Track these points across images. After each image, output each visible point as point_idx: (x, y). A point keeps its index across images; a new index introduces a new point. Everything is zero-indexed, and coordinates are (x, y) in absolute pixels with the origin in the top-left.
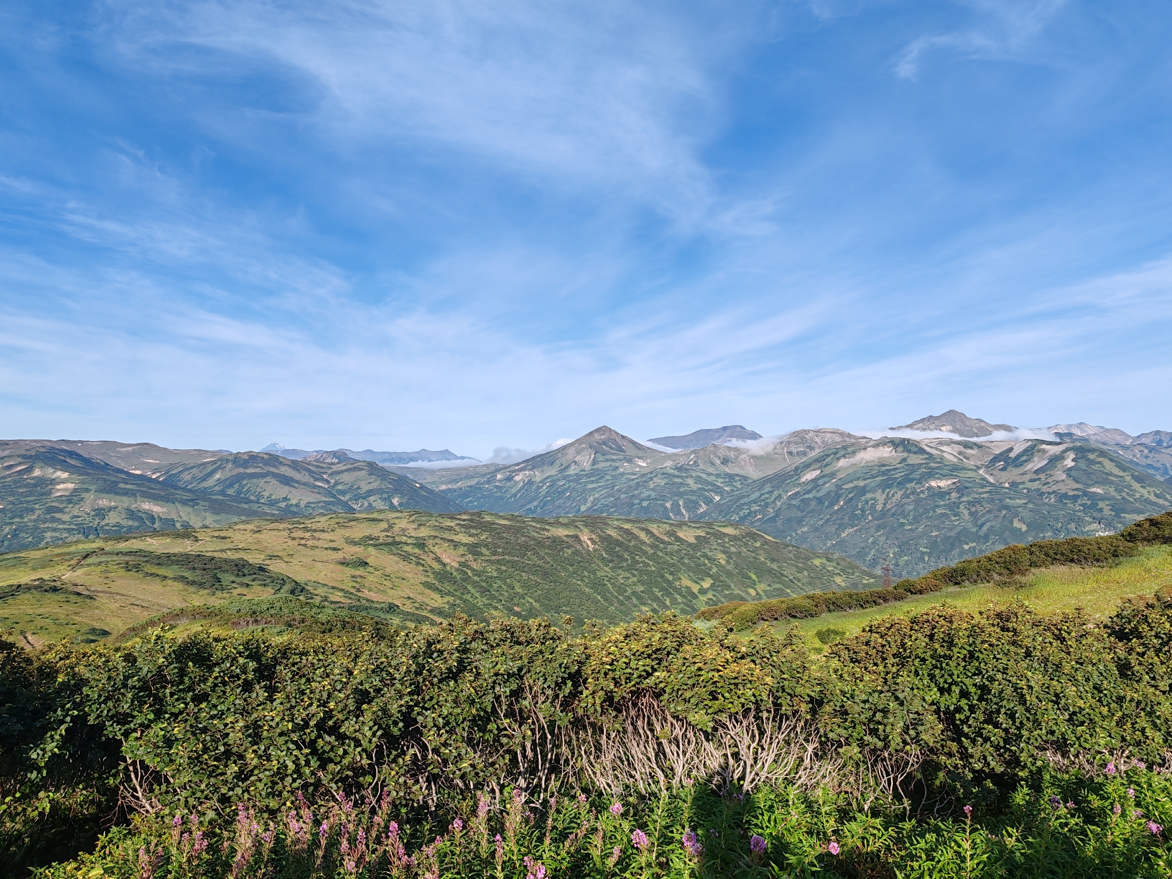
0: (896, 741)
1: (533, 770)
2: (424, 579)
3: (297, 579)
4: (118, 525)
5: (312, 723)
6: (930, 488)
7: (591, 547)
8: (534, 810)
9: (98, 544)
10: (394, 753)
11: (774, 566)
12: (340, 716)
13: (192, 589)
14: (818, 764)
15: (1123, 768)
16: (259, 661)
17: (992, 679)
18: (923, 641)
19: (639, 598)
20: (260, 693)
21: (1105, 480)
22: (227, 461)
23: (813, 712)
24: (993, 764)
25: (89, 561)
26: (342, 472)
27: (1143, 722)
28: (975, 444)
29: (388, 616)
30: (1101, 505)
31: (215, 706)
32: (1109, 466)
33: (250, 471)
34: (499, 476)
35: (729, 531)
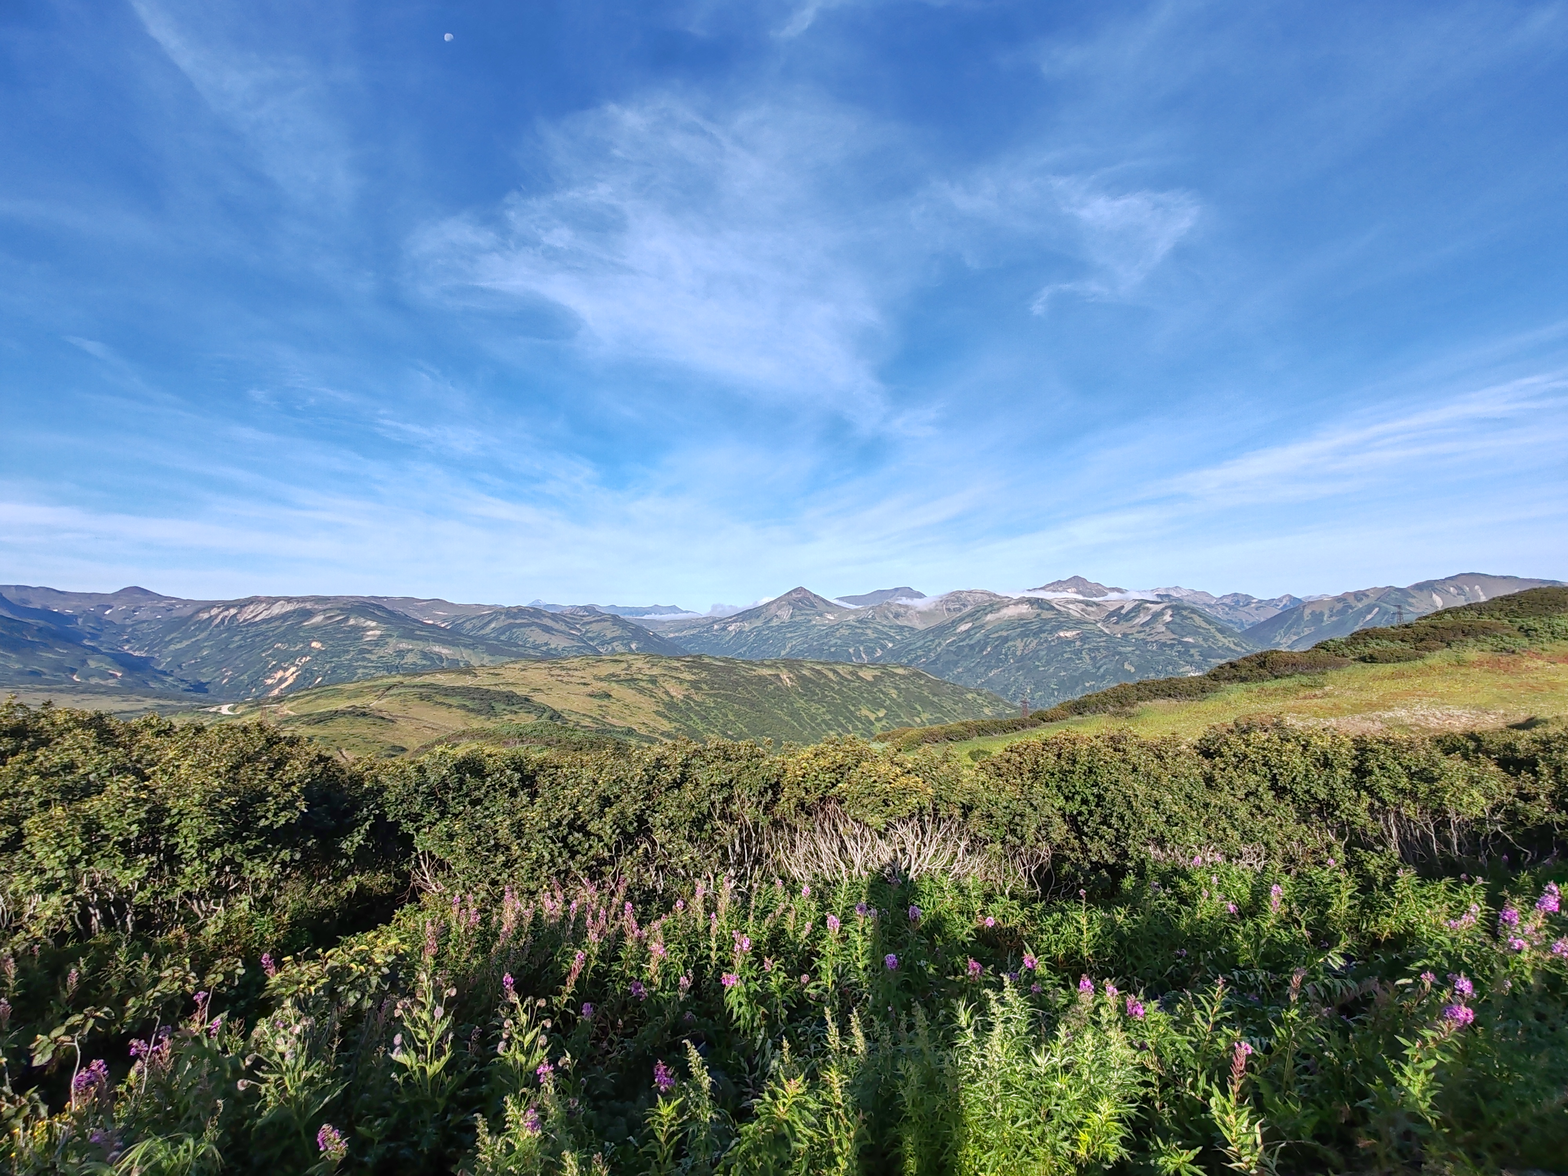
0: (1030, 838)
1: (740, 863)
2: (656, 709)
3: (555, 707)
4: (414, 664)
5: (564, 823)
6: (1059, 638)
7: (789, 683)
8: (741, 894)
9: (399, 678)
10: (630, 847)
11: (936, 699)
12: (587, 818)
13: (472, 715)
14: (969, 857)
15: (1209, 860)
16: (522, 773)
17: (1106, 790)
18: (1053, 759)
19: (827, 724)
20: (523, 798)
21: (1195, 631)
22: (501, 614)
23: (965, 815)
24: (1106, 856)
25: (391, 692)
26: (591, 623)
27: (1224, 823)
28: (1094, 603)
29: (627, 738)
30: (1192, 651)
31: (487, 809)
32: (1198, 621)
33: (518, 621)
34: (716, 627)
35: (900, 671)
